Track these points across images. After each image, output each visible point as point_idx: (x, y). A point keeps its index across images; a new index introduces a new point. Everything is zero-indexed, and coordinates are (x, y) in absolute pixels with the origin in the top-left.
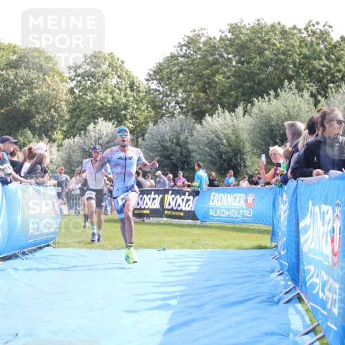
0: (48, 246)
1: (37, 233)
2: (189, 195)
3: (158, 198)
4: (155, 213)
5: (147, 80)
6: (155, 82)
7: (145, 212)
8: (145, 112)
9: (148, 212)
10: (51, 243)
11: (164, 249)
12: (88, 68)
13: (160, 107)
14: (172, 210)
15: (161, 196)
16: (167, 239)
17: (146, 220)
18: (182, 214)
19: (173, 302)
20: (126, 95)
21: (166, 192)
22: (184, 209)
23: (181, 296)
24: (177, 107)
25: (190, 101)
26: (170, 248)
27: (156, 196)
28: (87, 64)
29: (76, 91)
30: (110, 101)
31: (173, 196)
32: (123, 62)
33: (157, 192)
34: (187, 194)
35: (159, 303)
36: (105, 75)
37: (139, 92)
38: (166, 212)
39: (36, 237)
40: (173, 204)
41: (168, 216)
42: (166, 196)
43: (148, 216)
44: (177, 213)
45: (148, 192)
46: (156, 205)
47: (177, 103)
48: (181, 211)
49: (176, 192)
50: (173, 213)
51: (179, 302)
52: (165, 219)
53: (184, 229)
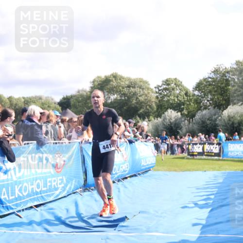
0: (150, 170)
1: (145, 164)
2: (216, 145)
3: (201, 147)
4: (200, 154)
5: (193, 91)
6: (197, 92)
7: (195, 153)
8: (193, 106)
9: (197, 153)
10: (151, 169)
11: (205, 171)
12: (165, 86)
13: (200, 103)
14: (208, 152)
15: (202, 146)
16: (206, 166)
17: (195, 157)
18: (213, 154)
19: (212, 197)
20: (184, 98)
21: (205, 144)
22: (214, 152)
23: (216, 194)
24: (208, 103)
25: (214, 100)
26: (208, 170)
27: (200, 146)
28: (164, 85)
29: (159, 97)
30: (176, 100)
31: (208, 145)
32: (181, 82)
33: (200, 144)
34: (215, 144)
35: (205, 197)
36: (173, 89)
37: (190, 96)
38: (205, 153)
39: (145, 166)
40: (209, 149)
41: (206, 155)
42: (205, 145)
43: (196, 155)
44: (211, 154)
45: (196, 144)
46: (200, 150)
47: (208, 101)
48: (213, 153)
49: (210, 144)
50: (209, 154)
51: (215, 197)
52: (204, 157)
53: (214, 162)
